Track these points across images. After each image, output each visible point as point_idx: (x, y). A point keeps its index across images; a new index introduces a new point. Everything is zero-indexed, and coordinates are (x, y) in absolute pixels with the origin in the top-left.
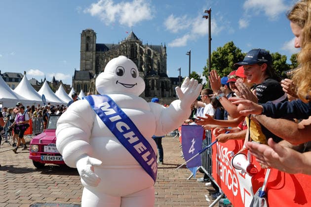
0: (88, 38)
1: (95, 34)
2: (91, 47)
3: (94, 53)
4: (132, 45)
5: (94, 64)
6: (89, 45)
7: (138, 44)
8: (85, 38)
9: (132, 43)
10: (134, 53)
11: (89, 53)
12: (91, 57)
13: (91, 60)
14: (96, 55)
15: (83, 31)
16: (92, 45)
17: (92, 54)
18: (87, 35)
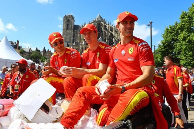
0: (68, 20)
1: (73, 18)
2: (70, 27)
3: (72, 31)
4: (99, 23)
5: (72, 38)
6: (69, 25)
7: (103, 23)
8: (66, 21)
9: (98, 22)
10: (100, 29)
11: (68, 31)
12: (70, 34)
13: (70, 36)
14: (73, 33)
15: (66, 16)
16: (71, 25)
17: (71, 32)
18: (68, 18)
